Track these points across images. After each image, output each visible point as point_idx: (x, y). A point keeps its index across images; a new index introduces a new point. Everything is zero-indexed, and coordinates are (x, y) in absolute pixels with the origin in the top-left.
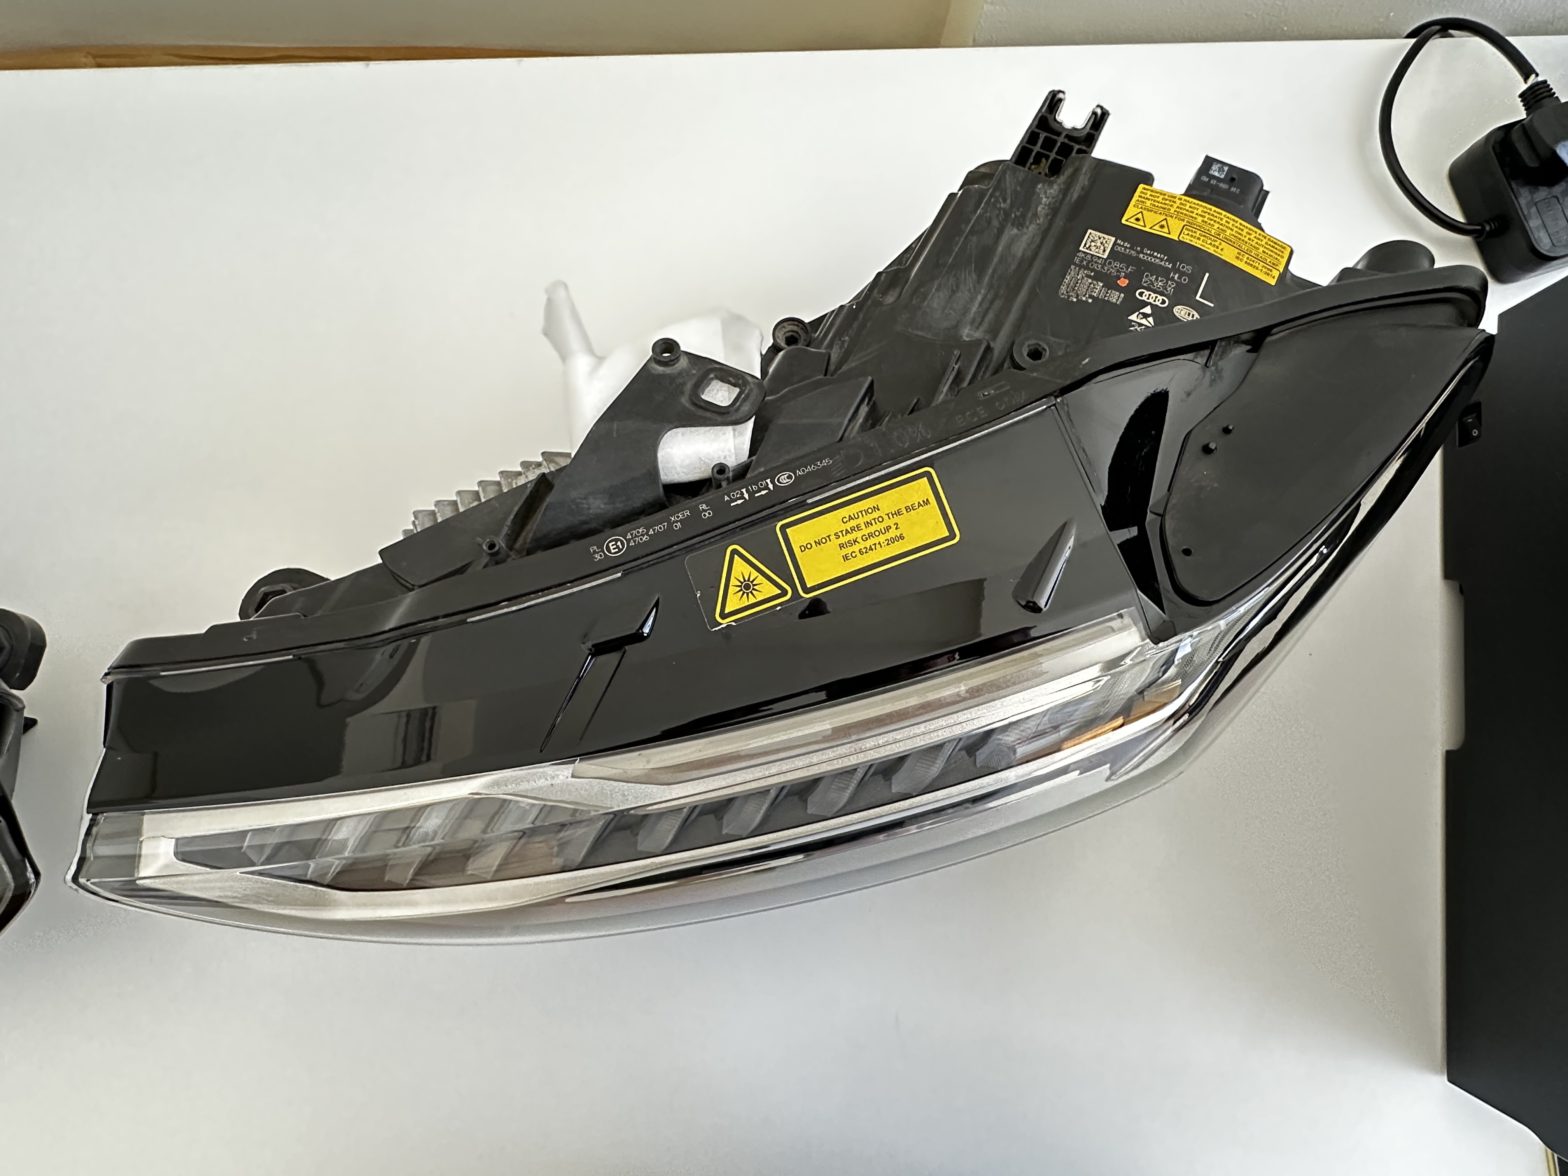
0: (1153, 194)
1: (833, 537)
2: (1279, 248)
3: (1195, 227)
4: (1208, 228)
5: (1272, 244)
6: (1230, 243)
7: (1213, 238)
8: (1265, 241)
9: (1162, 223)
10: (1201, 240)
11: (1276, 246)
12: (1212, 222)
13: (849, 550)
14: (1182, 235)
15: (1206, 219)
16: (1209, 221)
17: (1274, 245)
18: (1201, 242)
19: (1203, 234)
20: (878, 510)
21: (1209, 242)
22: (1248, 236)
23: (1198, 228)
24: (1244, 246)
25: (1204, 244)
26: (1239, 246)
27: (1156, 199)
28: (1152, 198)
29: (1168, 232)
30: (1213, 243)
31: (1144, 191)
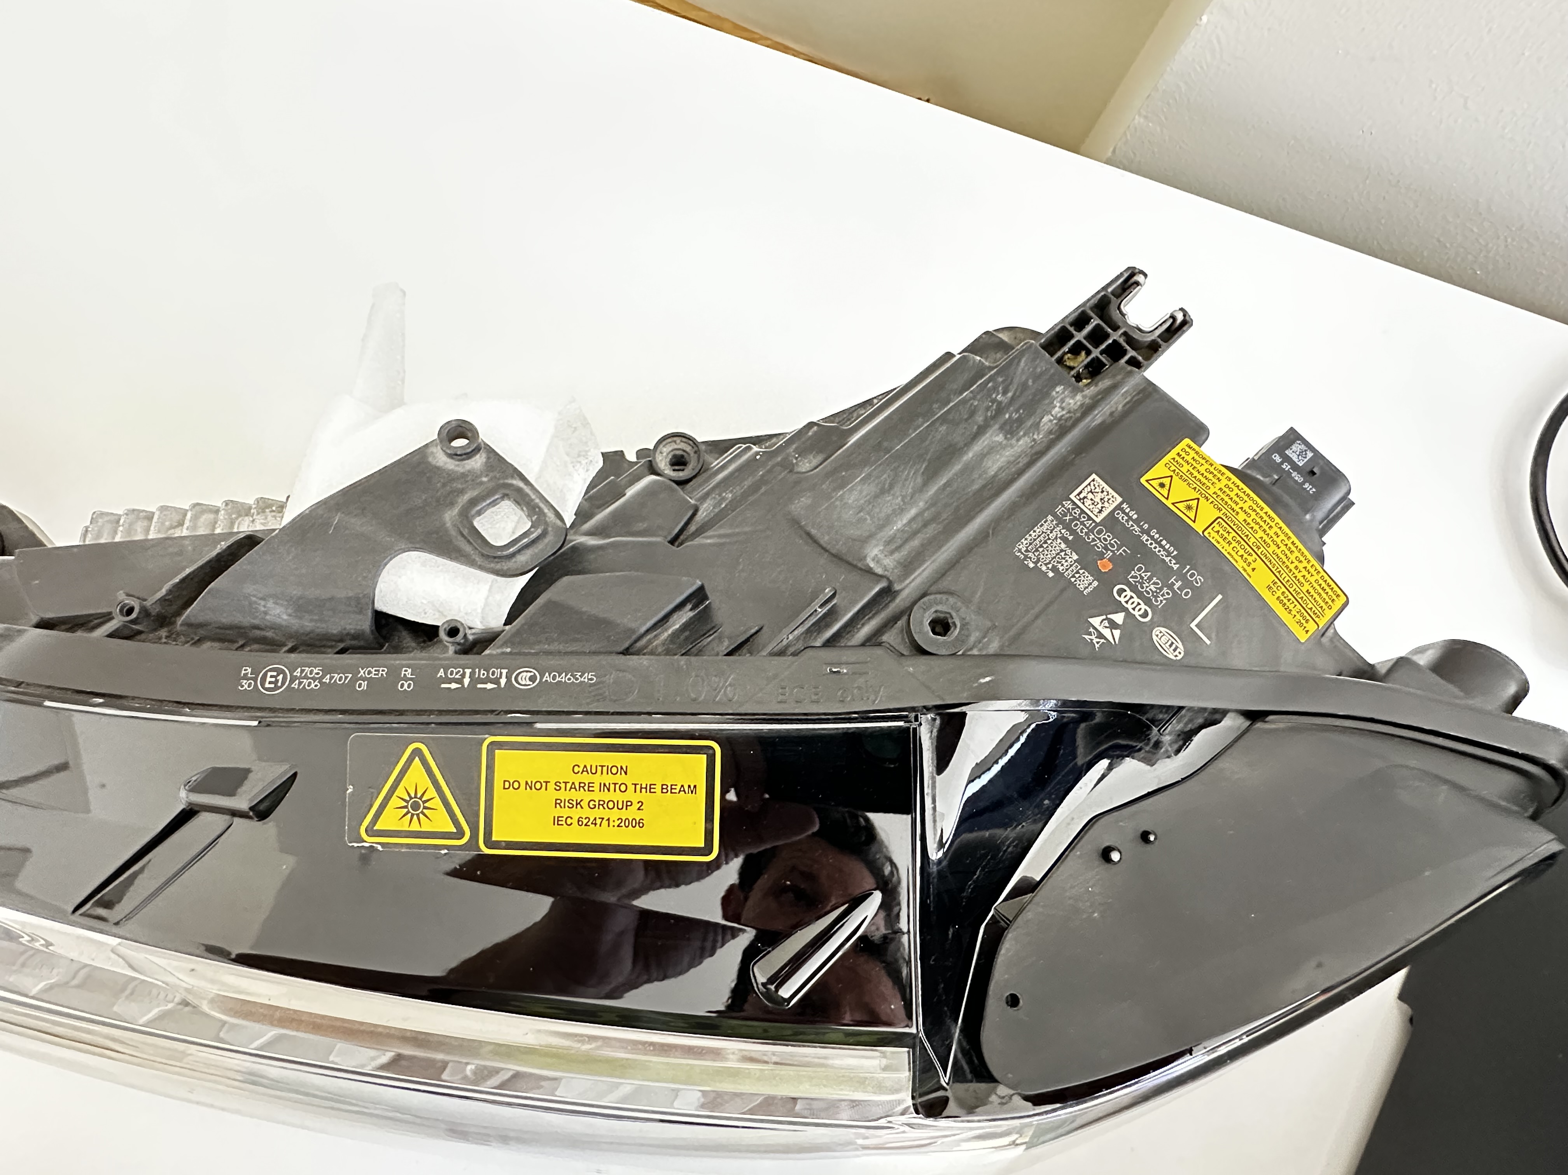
0: (1196, 457)
1: (551, 786)
2: (1330, 593)
3: (1232, 525)
4: (1248, 533)
5: (1323, 585)
6: (1268, 564)
7: (1249, 549)
8: (1316, 577)
9: (1191, 503)
10: (1232, 546)
11: (1328, 590)
12: (1256, 527)
13: (565, 812)
14: (1209, 530)
15: (1249, 520)
16: (1253, 525)
17: (1326, 587)
18: (1230, 549)
19: (1239, 538)
20: (626, 773)
21: (1241, 552)
22: (1296, 563)
23: (1234, 527)
24: (1285, 575)
25: (1233, 553)
26: (1279, 572)
27: (1198, 466)
28: (1194, 463)
29: (1193, 519)
30: (1246, 556)
31: (1188, 449)
